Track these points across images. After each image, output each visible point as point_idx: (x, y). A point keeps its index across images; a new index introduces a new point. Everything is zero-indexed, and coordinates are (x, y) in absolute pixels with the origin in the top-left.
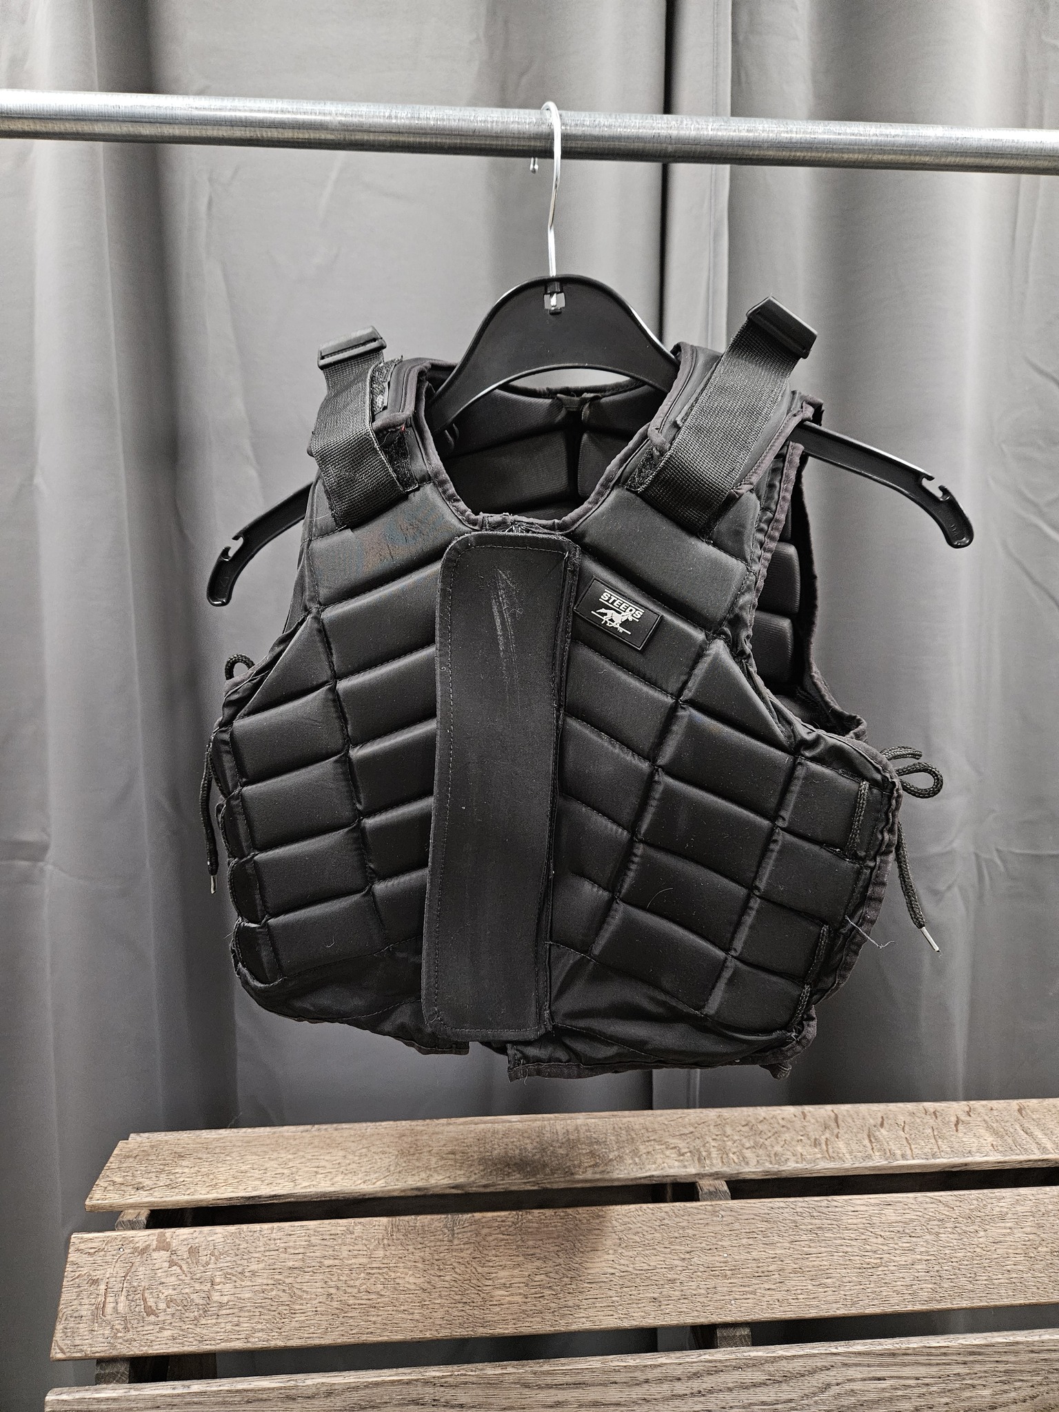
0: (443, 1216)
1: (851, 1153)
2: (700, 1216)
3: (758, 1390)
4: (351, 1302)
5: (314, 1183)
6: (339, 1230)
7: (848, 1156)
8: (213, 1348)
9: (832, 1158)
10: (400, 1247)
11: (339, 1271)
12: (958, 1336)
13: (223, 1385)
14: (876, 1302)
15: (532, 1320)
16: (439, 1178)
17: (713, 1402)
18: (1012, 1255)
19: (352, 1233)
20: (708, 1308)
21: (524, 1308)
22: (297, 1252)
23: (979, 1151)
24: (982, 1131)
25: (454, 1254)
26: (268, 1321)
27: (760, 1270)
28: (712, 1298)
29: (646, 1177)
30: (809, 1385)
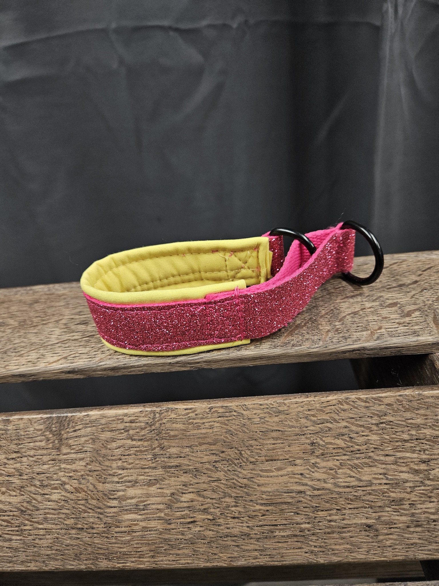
0: (45, 416)
15: (179, 552)
16: (52, 360)
21: (167, 536)
25: (63, 466)
29: (354, 350)
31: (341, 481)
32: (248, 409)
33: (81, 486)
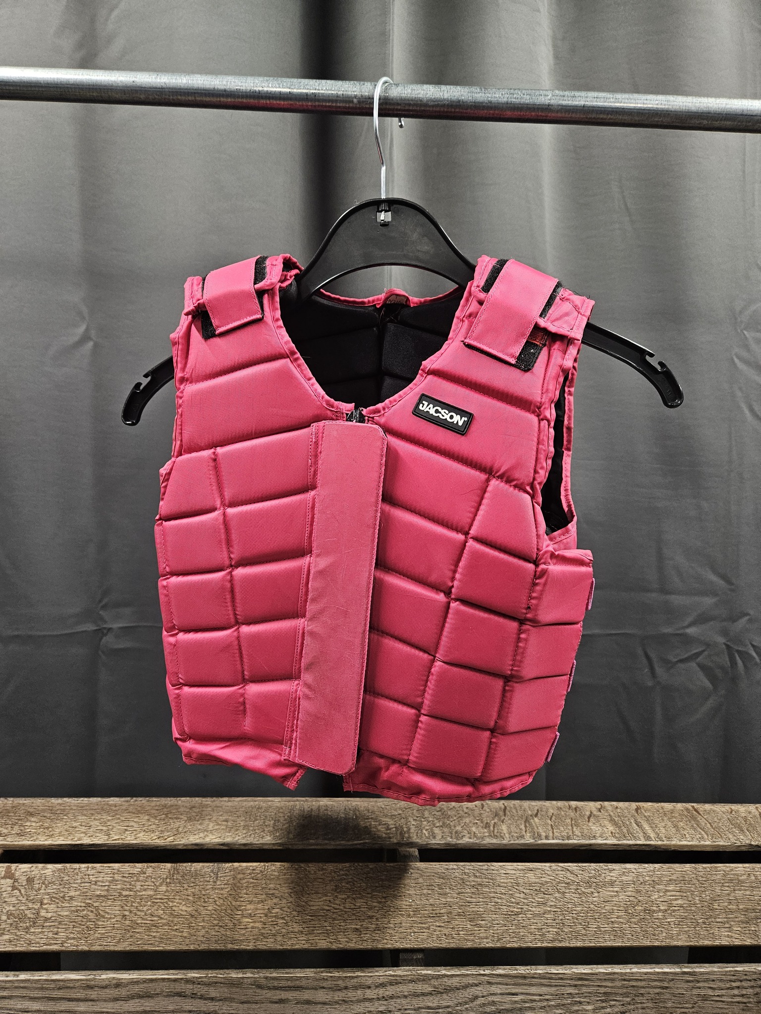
0: (211, 864)
1: (510, 833)
2: (395, 873)
3: (425, 998)
4: (139, 921)
5: (123, 837)
6: (136, 871)
7: (507, 835)
8: (38, 949)
9: (496, 837)
10: (178, 885)
11: (133, 900)
12: (572, 966)
13: (42, 976)
14: (515, 939)
15: (268, 940)
16: (213, 838)
17: (393, 1004)
18: (616, 911)
19: (145, 873)
20: (394, 937)
21: (263, 931)
22: (104, 884)
23: (601, 836)
24: (606, 823)
25: (216, 891)
26: (79, 932)
27: (434, 912)
28: (398, 930)
29: (361, 843)
30: (463, 996)
31: (347, 905)
32: (309, 867)
33: (224, 903)
